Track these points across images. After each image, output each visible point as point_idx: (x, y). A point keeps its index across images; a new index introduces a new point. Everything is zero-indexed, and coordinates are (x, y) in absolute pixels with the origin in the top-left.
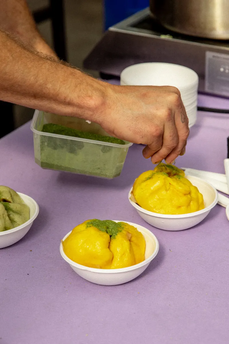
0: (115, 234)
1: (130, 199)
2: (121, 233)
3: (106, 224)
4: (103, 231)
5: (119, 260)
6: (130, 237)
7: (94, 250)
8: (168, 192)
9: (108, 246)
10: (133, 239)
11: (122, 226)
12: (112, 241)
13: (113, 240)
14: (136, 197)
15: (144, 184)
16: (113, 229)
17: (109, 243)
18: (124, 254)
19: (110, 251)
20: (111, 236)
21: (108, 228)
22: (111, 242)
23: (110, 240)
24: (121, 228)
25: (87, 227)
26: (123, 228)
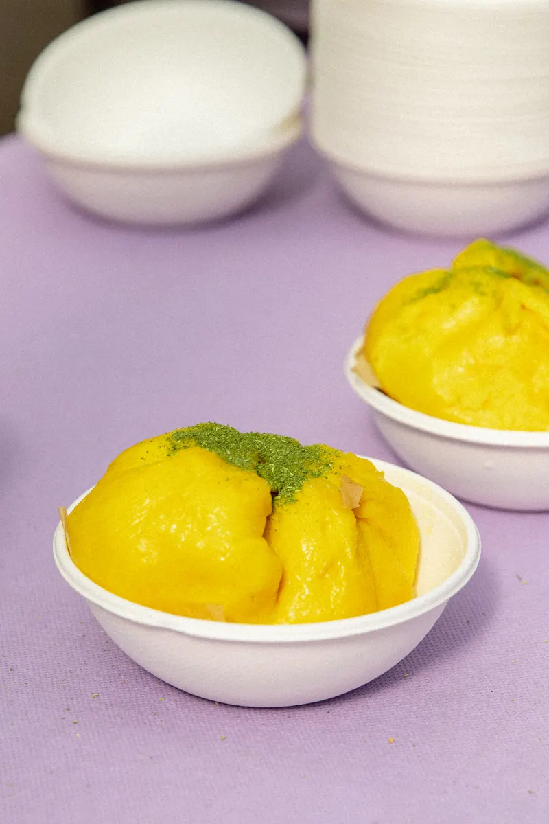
0: (293, 485)
1: (354, 370)
2: (318, 480)
3: (255, 443)
4: (241, 467)
5: (307, 592)
6: (358, 499)
7: (200, 545)
8: (516, 339)
9: (262, 531)
10: (369, 511)
11: (324, 458)
12: (278, 509)
13: (285, 507)
14: (380, 365)
15: (414, 310)
16: (283, 463)
17: (268, 518)
18: (330, 567)
19: (273, 552)
20: (274, 494)
21: (264, 462)
22: (275, 517)
23: (273, 511)
24: (320, 465)
25: (175, 449)
26: (327, 465)
